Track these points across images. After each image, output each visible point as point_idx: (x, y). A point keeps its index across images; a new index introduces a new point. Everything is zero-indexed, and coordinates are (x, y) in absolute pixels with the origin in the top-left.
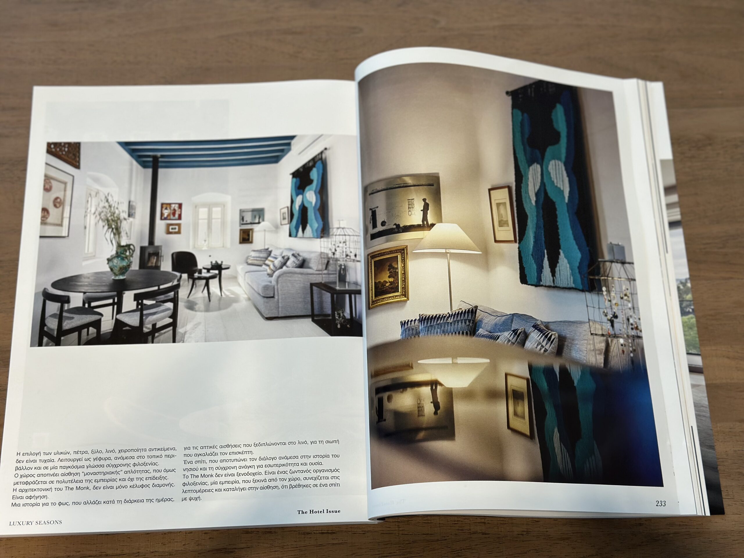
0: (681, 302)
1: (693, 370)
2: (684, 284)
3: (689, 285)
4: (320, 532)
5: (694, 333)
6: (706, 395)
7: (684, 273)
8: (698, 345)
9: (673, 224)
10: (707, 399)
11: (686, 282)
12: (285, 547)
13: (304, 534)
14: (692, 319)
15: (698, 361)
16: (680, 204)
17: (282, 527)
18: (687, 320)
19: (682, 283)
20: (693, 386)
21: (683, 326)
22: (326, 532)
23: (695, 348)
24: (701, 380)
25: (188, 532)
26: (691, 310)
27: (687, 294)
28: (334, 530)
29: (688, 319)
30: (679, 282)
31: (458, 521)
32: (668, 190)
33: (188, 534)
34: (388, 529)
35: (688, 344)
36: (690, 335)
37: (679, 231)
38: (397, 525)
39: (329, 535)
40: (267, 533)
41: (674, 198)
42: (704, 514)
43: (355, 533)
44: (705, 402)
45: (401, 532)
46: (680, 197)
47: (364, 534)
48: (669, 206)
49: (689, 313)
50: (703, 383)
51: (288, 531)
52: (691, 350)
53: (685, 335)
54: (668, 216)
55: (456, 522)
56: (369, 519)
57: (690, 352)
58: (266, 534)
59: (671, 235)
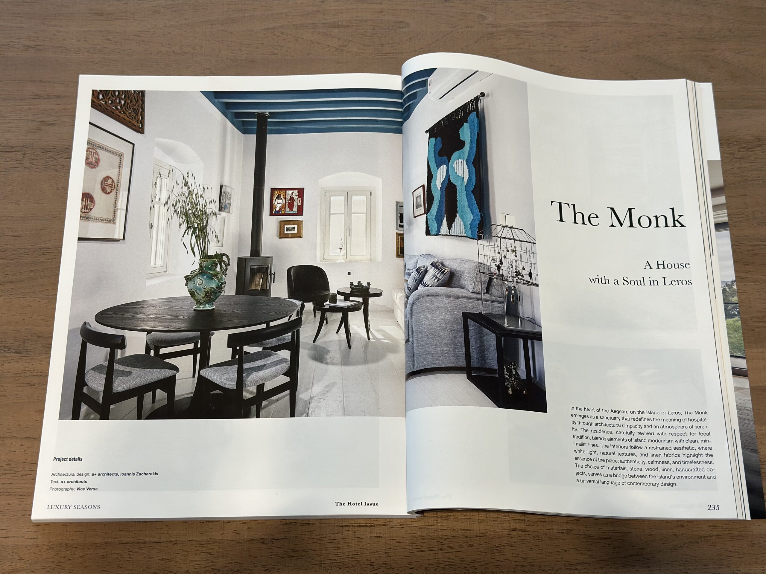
0: (726, 303)
1: (737, 372)
2: (730, 286)
3: (735, 287)
4: (359, 525)
5: (739, 335)
6: (750, 398)
7: (730, 275)
8: (743, 348)
9: (719, 226)
10: (751, 402)
11: (732, 284)
12: (323, 539)
13: (342, 526)
14: (737, 321)
15: (742, 364)
16: (727, 206)
17: (320, 519)
18: (732, 323)
19: (727, 285)
20: (737, 389)
21: (728, 328)
22: (364, 525)
23: (740, 351)
24: (745, 383)
25: (227, 521)
26: (736, 313)
27: (733, 297)
28: (372, 524)
29: (733, 321)
30: (725, 284)
31: (497, 518)
32: (715, 192)
34: (427, 524)
35: (733, 347)
36: (735, 337)
37: (726, 233)
38: (435, 520)
39: (368, 528)
41: (722, 199)
42: (744, 518)
43: (393, 527)
44: (749, 405)
45: (440, 527)
46: (727, 198)
47: (402, 528)
48: (716, 207)
49: (734, 315)
50: (748, 386)
51: (327, 523)
52: (736, 353)
53: (729, 337)
54: (714, 218)
55: (496, 519)
56: (408, 513)
57: (735, 354)
59: (717, 237)
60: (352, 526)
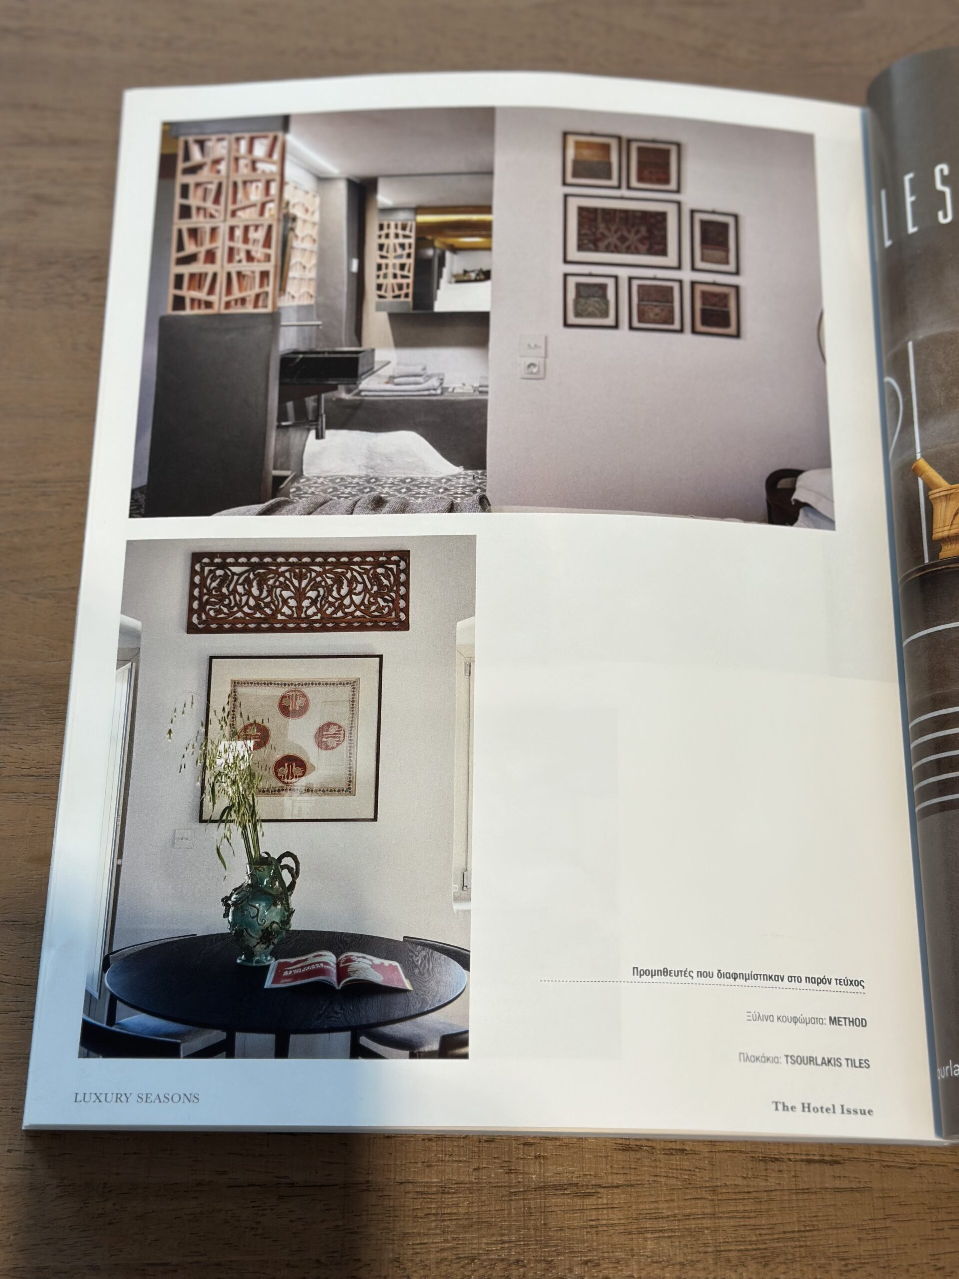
33: (486, 1144)
40: (674, 1152)
58: (672, 1154)
60: (790, 1160)
